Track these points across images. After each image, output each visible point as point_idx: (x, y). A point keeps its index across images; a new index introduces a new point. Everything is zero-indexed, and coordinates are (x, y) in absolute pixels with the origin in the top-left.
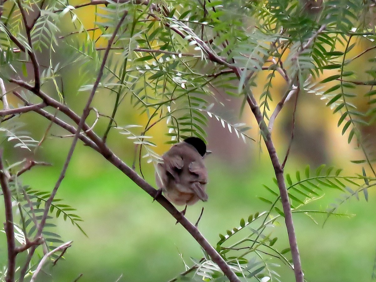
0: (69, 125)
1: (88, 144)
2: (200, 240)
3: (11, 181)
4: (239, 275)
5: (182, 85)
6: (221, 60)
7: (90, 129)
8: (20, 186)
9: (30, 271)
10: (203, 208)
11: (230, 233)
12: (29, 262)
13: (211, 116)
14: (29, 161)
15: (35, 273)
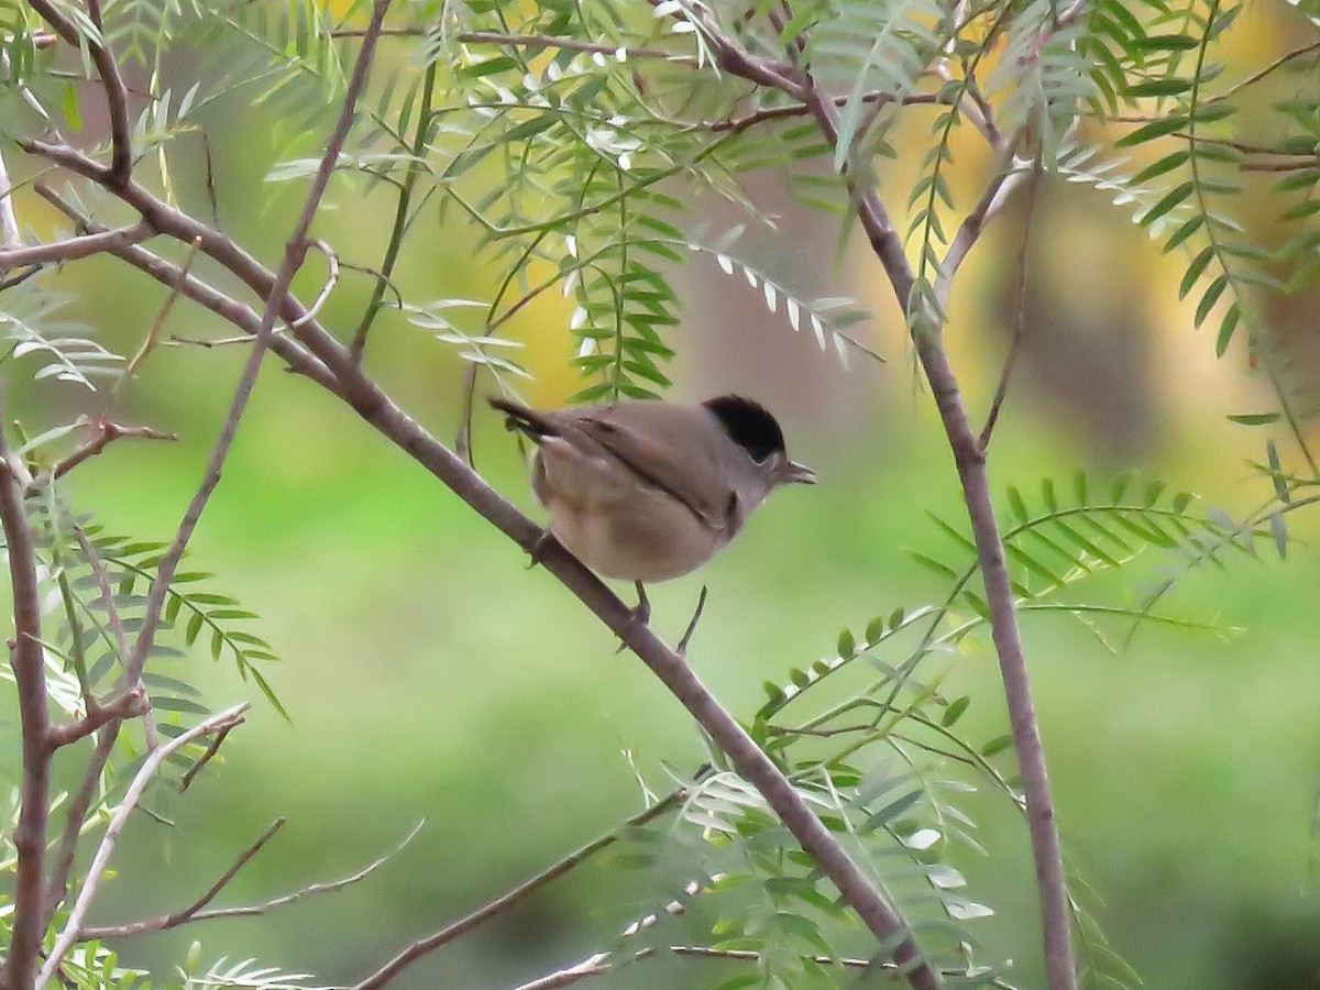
0: (231, 301)
1: (299, 366)
2: (695, 700)
3: (33, 493)
4: (835, 824)
5: (620, 160)
6: (764, 69)
7: (307, 316)
8: (65, 513)
9: (104, 807)
10: (705, 589)
11: (801, 680)
12: (100, 773)
13: (728, 269)
14: (98, 426)
15: (118, 814)
